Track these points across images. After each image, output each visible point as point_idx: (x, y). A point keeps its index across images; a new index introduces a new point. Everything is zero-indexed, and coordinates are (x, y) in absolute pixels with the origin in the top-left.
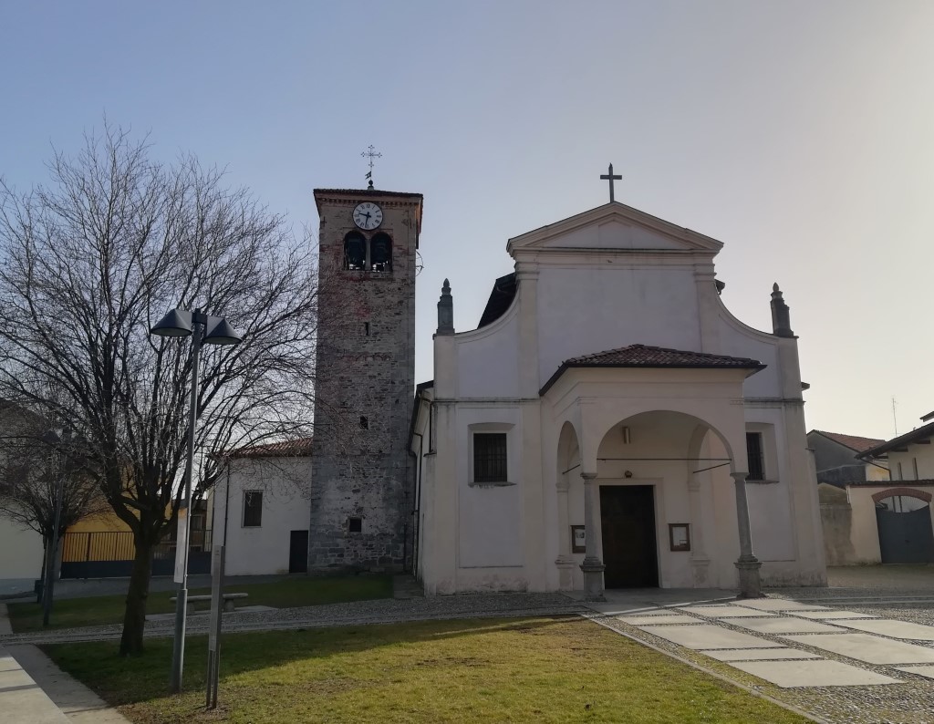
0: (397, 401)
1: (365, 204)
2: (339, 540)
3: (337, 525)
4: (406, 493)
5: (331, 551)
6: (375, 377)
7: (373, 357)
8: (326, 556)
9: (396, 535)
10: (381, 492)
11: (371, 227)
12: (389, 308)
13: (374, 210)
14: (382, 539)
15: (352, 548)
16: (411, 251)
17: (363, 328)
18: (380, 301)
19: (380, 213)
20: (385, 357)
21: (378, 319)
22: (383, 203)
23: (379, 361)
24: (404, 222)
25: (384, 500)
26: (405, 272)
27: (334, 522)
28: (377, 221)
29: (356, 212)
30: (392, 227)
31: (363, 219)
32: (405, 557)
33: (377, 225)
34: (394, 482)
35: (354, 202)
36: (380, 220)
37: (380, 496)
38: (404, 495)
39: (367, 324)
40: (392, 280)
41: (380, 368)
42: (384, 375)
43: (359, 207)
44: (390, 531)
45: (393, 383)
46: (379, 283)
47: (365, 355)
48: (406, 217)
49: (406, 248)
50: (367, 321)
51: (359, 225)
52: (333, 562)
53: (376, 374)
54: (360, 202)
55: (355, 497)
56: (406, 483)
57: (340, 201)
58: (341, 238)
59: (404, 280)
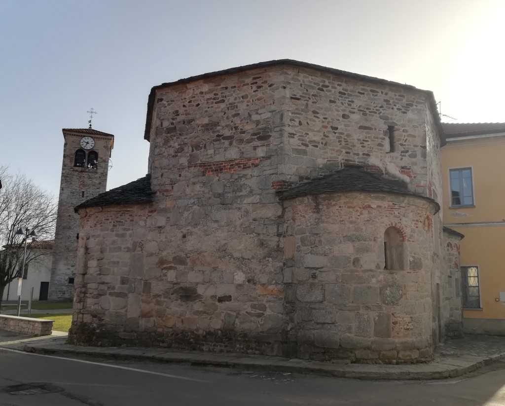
1: (86, 137)
2: (63, 287)
3: (63, 280)
5: (59, 291)
8: (57, 293)
11: (89, 148)
12: (94, 186)
13: (90, 140)
15: (69, 291)
16: (106, 160)
17: (81, 194)
18: (90, 182)
19: (93, 142)
21: (88, 190)
22: (95, 137)
24: (104, 147)
26: (103, 170)
27: (62, 279)
28: (92, 146)
29: (82, 141)
30: (98, 149)
31: (85, 144)
33: (91, 147)
35: (81, 136)
36: (93, 145)
39: (83, 192)
40: (96, 173)
43: (84, 139)
46: (90, 174)
48: (105, 145)
51: (83, 146)
52: (60, 296)
54: (84, 136)
55: (72, 269)
57: (75, 135)
58: (74, 152)
59: (102, 173)
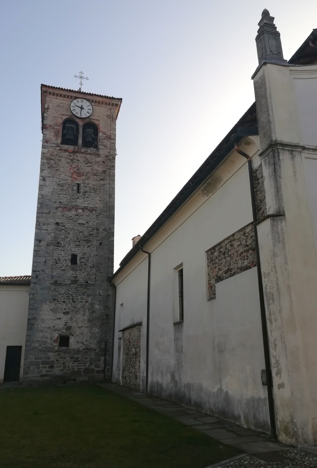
0: (101, 244)
1: (79, 100)
2: (50, 354)
3: (49, 341)
4: (107, 316)
5: (43, 363)
6: (83, 224)
7: (83, 209)
8: (39, 368)
9: (98, 350)
10: (87, 314)
11: (84, 116)
12: (95, 175)
13: (86, 104)
14: (86, 352)
15: (61, 361)
16: (112, 137)
17: (75, 188)
18: (89, 169)
19: (91, 107)
20: (92, 210)
21: (87, 182)
22: (92, 101)
23: (87, 213)
24: (107, 116)
25: (89, 321)
26: (108, 151)
27: (47, 338)
28: (88, 112)
29: (72, 104)
30: (98, 118)
31: (78, 110)
32: (105, 367)
33: (88, 115)
34: (97, 307)
35: (71, 97)
36: (91, 112)
37: (86, 318)
38: (105, 317)
39: (78, 185)
40: (98, 155)
41: (88, 218)
42: (91, 224)
43: (75, 101)
44: (94, 346)
45: (98, 230)
46: (88, 156)
47: (76, 208)
48: (109, 113)
49: (109, 134)
50: (78, 182)
51: (74, 113)
52: (44, 373)
53: (84, 222)
54: (76, 98)
55: (65, 318)
56: (106, 308)
57: (61, 95)
58: (60, 121)
59: (107, 156)
